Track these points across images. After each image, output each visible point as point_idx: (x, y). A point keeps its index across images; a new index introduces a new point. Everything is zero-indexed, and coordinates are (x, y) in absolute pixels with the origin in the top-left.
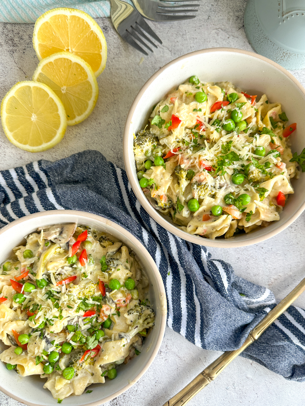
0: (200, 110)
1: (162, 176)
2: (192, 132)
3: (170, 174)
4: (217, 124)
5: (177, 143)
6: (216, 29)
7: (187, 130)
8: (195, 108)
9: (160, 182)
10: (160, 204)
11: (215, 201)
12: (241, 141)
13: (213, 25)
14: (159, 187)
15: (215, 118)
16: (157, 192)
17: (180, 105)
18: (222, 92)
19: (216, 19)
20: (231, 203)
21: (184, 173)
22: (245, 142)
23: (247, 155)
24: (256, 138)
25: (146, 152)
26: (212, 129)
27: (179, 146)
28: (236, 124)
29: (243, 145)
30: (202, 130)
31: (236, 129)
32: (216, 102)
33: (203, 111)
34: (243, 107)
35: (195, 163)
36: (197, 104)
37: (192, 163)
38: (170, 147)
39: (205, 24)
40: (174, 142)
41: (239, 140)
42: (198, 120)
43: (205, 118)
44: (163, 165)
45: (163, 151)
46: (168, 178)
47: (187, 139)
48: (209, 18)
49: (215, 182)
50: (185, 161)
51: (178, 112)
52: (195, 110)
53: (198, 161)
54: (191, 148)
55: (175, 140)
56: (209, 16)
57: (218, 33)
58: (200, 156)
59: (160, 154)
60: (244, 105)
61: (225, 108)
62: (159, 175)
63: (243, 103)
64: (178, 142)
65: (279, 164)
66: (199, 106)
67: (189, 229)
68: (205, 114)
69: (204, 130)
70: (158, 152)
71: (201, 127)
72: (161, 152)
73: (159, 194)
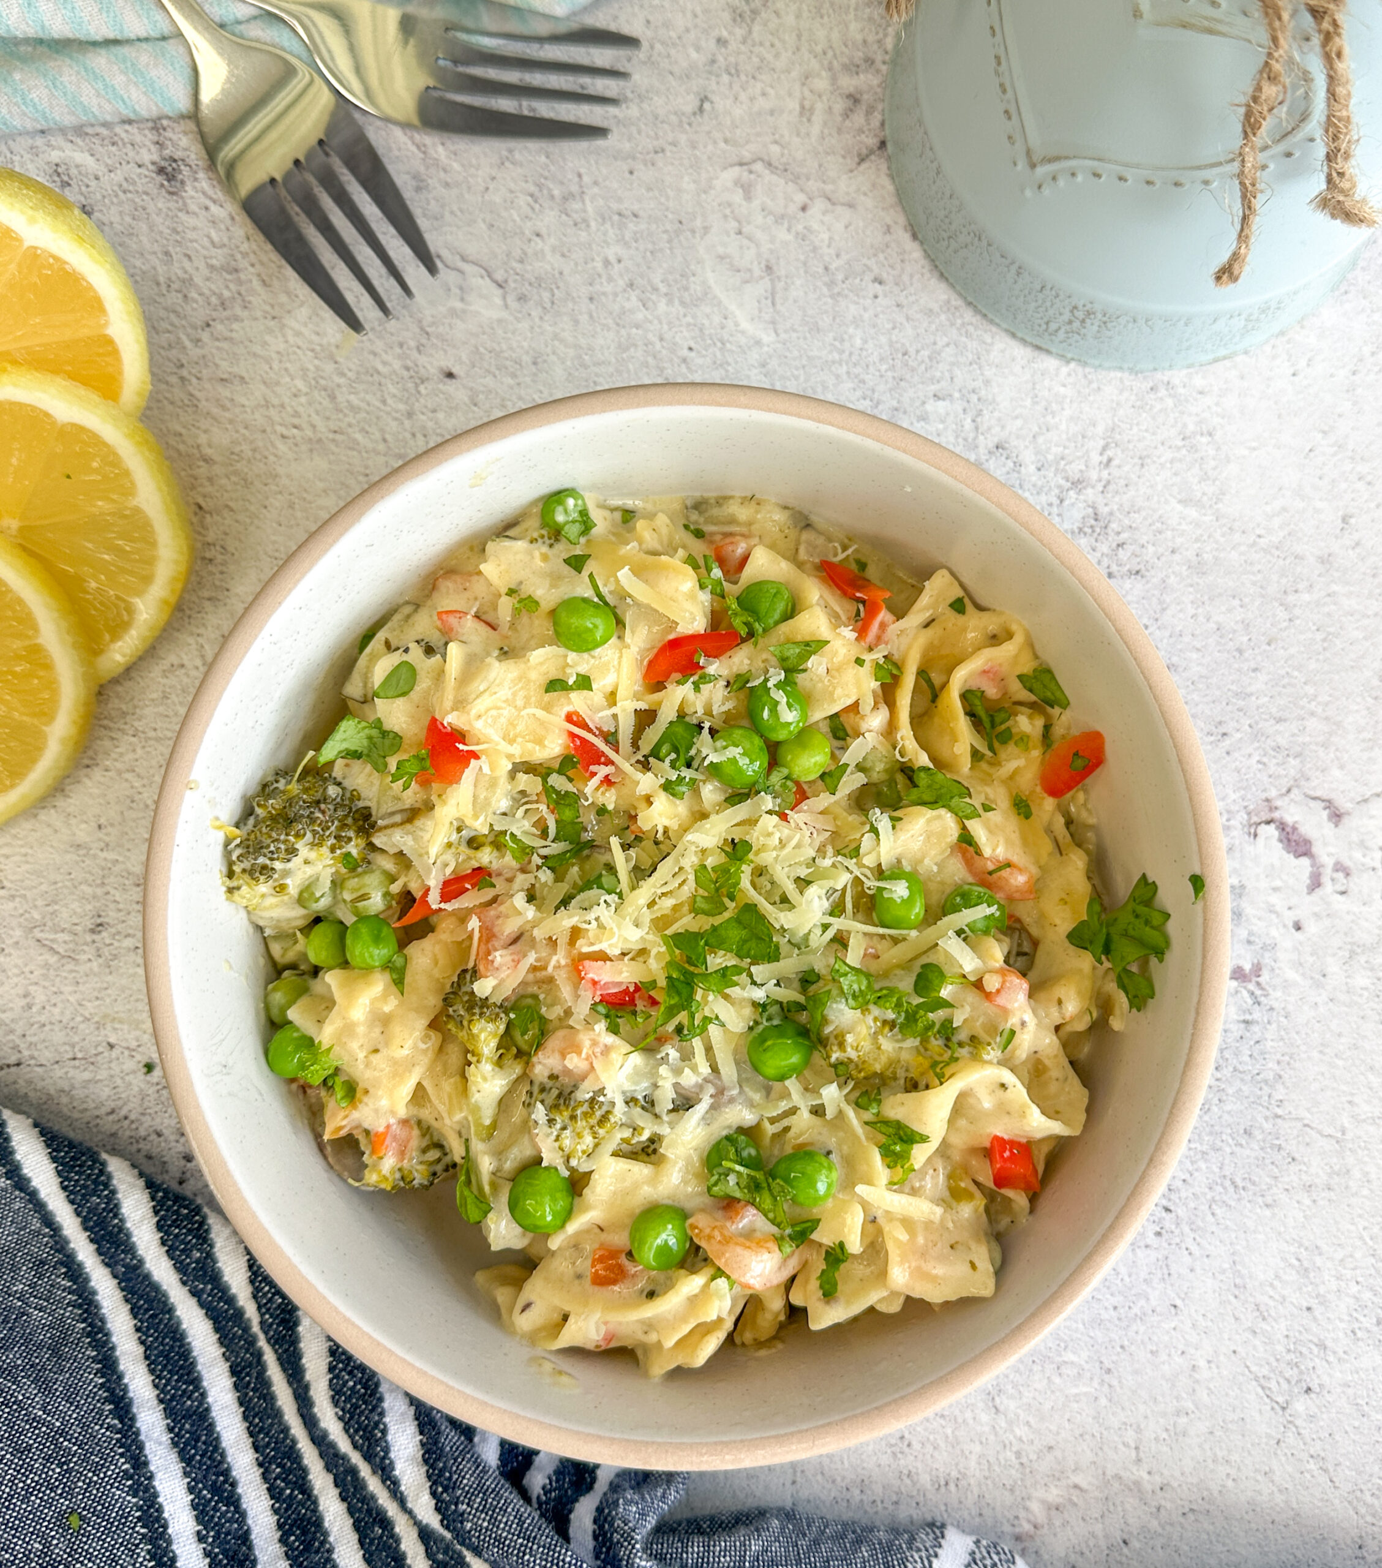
0: (585, 682)
1: (378, 1030)
2: (548, 790)
3: (422, 1023)
4: (673, 756)
5: (464, 848)
6: (741, 164)
7: (524, 780)
8: (554, 674)
9: (368, 1065)
10: (372, 1177)
11: (653, 1181)
12: (798, 846)
13: (722, 145)
14: (358, 1095)
15: (667, 715)
16: (356, 1115)
17: (472, 666)
18: (702, 587)
19: (738, 112)
20: (738, 1194)
21: (490, 1027)
22: (821, 851)
23: (826, 927)
24: (874, 830)
25: (301, 893)
26: (647, 782)
27: (477, 865)
28: (774, 754)
29: (803, 872)
30: (595, 782)
31: (776, 778)
32: (672, 637)
33: (602, 684)
34: (809, 664)
35: (550, 969)
36: (566, 656)
37: (534, 969)
38: (429, 871)
39: (683, 139)
40: (449, 845)
41: (790, 839)
42: (573, 736)
43: (615, 716)
44: (388, 966)
45: (395, 888)
46: (409, 1044)
47: (521, 827)
48: (701, 109)
49: (653, 1074)
50: (500, 957)
51: (460, 704)
52: (555, 685)
53: (563, 962)
54: (540, 874)
55: (454, 837)
56: (704, 100)
57: (750, 185)
58: (575, 933)
59: (376, 902)
60: (815, 653)
61: (714, 668)
62: (361, 1030)
63: (807, 644)
64: (474, 843)
65: (992, 983)
66: (578, 663)
67: (525, 1322)
68: (612, 698)
69: (607, 781)
70: (364, 897)
71: (593, 768)
72: (387, 894)
73: (366, 1125)
